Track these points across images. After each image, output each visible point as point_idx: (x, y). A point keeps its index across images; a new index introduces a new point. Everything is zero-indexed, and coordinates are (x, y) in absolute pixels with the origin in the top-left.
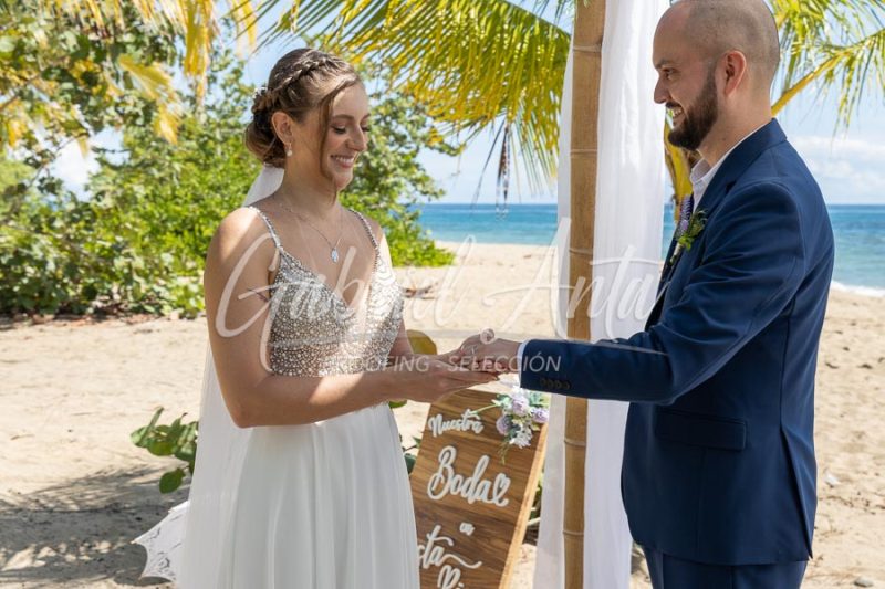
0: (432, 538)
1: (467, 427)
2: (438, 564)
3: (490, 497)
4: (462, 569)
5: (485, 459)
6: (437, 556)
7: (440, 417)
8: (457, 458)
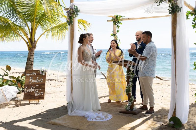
0: (32, 88)
1: (34, 74)
2: (34, 91)
3: (40, 81)
4: (38, 90)
5: (38, 77)
6: (33, 90)
7: (28, 74)
8: (33, 78)
